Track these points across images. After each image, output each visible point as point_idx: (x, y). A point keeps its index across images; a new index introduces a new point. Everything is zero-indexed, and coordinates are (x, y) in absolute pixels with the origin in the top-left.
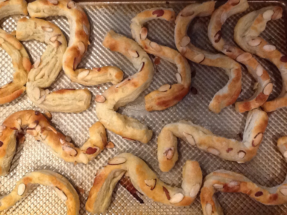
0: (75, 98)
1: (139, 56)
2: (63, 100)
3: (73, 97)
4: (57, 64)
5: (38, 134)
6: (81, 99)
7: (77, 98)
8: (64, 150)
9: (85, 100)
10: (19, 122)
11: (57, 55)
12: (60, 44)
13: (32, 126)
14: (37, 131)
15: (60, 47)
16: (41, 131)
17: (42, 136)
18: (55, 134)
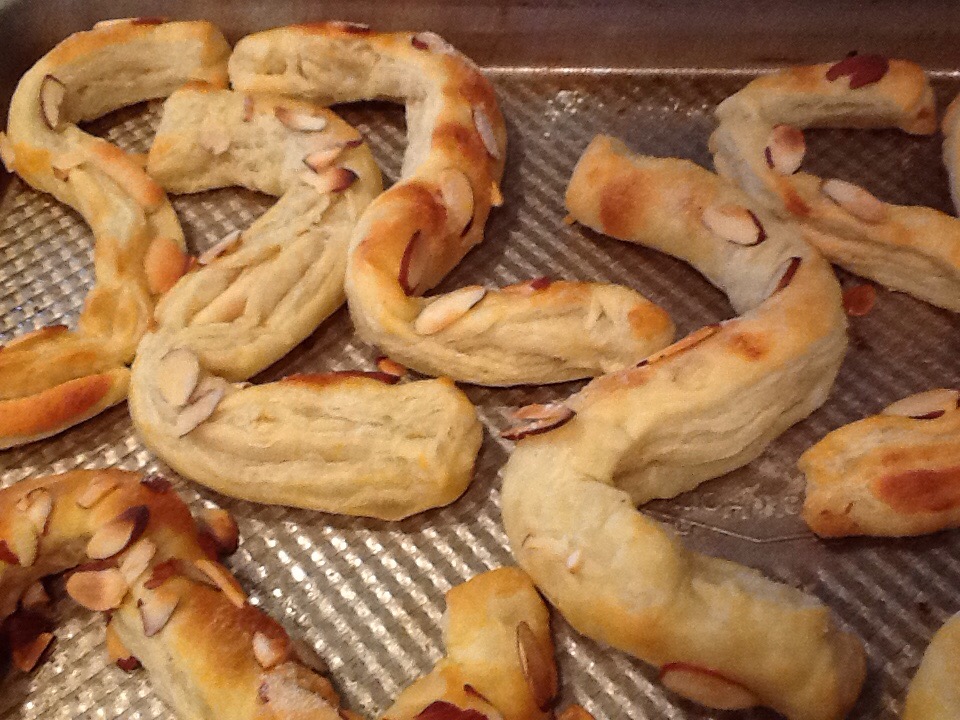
0: (388, 418)
1: (762, 237)
2: (319, 422)
3: (378, 408)
4: (320, 266)
5: (126, 597)
6: (419, 428)
7: (397, 417)
8: (266, 700)
9: (441, 433)
10: (37, 513)
11: (327, 228)
12: (349, 180)
13: (104, 543)
14: (124, 578)
15: (348, 194)
16: (147, 578)
17: (146, 608)
18: (233, 606)
